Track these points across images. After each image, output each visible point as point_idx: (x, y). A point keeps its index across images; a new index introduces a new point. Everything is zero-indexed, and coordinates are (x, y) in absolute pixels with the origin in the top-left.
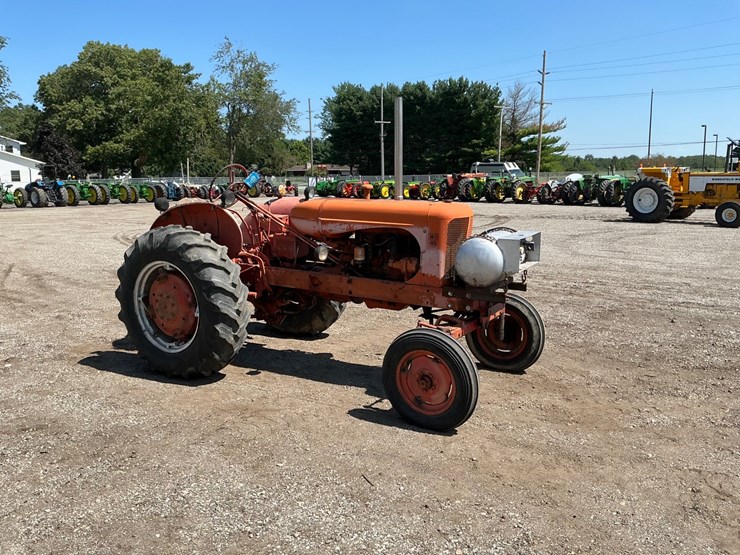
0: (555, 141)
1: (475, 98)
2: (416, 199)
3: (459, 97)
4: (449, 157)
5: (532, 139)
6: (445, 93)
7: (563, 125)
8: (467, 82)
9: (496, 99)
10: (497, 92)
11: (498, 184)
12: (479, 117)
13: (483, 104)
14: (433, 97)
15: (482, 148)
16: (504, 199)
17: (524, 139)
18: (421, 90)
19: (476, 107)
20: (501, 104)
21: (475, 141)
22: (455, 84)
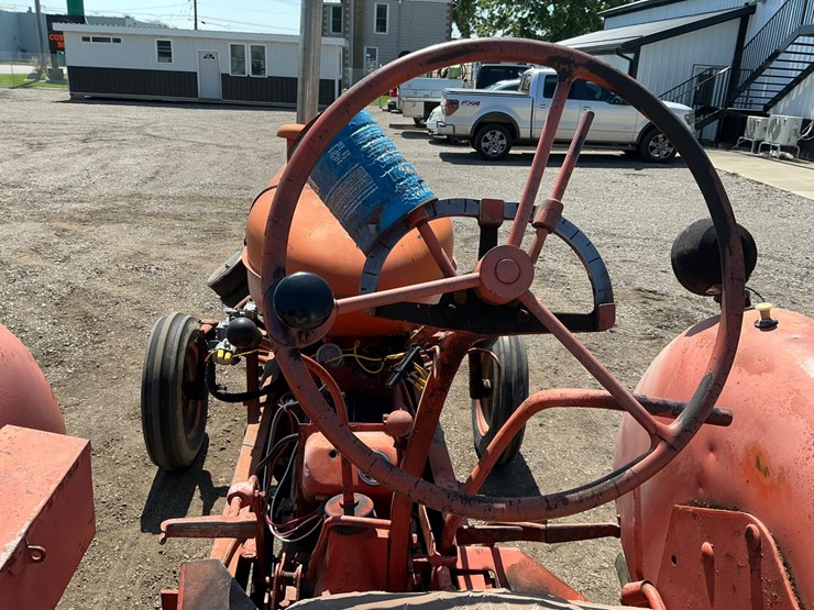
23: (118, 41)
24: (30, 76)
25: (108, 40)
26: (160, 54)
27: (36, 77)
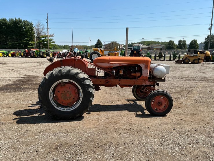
0: (52, 40)
1: (24, 25)
2: (14, 57)
3: (19, 25)
4: (18, 43)
5: (45, 39)
6: (14, 23)
7: (53, 35)
8: (21, 20)
9: (32, 26)
10: (32, 24)
11: (44, 52)
12: (27, 31)
13: (28, 27)
14: (10, 23)
15: (29, 41)
16: (46, 57)
17: (42, 39)
18: (4, 21)
19: (25, 28)
20: (34, 28)
21: (26, 39)
22: (17, 20)
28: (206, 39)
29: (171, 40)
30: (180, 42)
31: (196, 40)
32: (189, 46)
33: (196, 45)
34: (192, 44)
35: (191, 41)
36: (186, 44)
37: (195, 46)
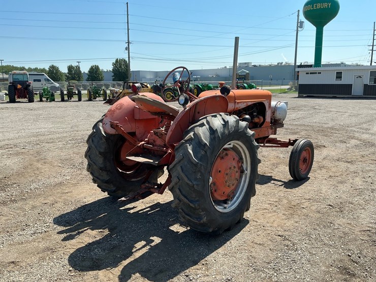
23: (320, 73)
24: (288, 89)
25: (316, 73)
26: (337, 77)
27: (290, 89)
28: (115, 64)
29: (53, 65)
30: (70, 68)
31: (98, 66)
32: (89, 75)
33: (99, 74)
34: (93, 72)
35: (90, 67)
36: (80, 72)
37: (98, 76)
